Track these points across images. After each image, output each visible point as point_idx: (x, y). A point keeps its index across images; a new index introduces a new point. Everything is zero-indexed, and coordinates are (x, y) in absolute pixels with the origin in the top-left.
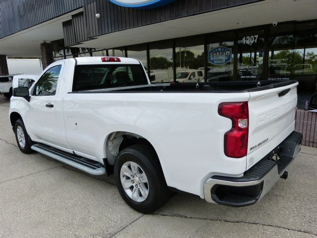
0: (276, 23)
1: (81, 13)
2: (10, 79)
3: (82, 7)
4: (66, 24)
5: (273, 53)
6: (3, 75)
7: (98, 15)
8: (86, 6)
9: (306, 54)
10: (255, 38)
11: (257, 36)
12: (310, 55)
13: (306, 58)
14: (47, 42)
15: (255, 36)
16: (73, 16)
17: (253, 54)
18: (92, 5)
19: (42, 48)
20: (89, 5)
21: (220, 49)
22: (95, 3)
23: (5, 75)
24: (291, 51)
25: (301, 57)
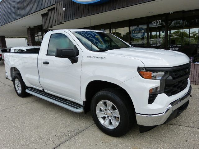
0: (172, 12)
1: (54, 8)
2: (8, 50)
3: (54, 4)
4: (44, 15)
5: (170, 32)
6: (3, 48)
7: (64, 9)
8: (57, 4)
9: (191, 32)
10: (159, 22)
11: (161, 20)
12: (194, 33)
13: (191, 35)
14: (31, 27)
15: (160, 20)
16: (48, 10)
17: (158, 33)
18: (60, 3)
19: (28, 31)
20: (59, 3)
21: (138, 29)
22: (62, 2)
23: (5, 48)
24: (181, 30)
25: (188, 35)
